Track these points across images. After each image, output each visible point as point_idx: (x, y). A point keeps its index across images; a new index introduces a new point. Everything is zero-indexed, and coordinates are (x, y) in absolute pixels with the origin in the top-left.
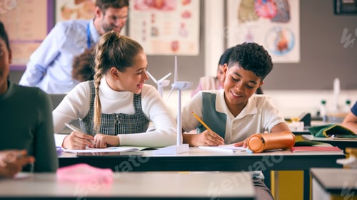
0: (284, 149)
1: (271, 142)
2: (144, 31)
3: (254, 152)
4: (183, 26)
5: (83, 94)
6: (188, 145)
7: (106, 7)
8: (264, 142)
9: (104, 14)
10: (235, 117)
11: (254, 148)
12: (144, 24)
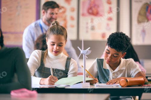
0: (139, 85)
1: (131, 82)
2: (87, 28)
3: (122, 86)
4: (108, 25)
5: (38, 56)
6: (89, 83)
7: (48, 9)
8: (127, 81)
9: (47, 12)
10: (114, 71)
11: (122, 84)
12: (87, 23)
